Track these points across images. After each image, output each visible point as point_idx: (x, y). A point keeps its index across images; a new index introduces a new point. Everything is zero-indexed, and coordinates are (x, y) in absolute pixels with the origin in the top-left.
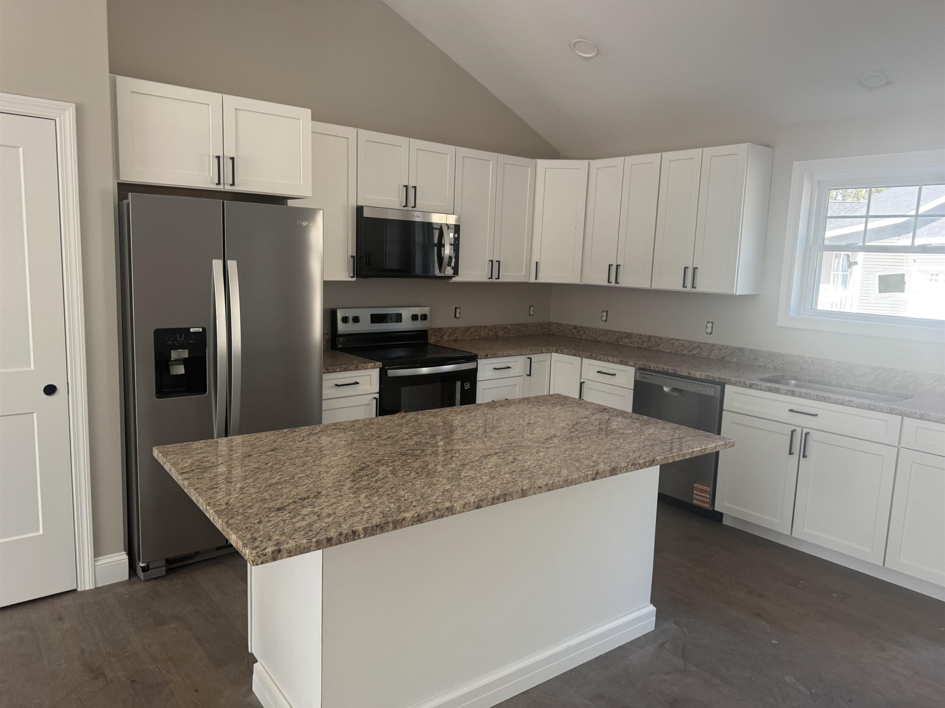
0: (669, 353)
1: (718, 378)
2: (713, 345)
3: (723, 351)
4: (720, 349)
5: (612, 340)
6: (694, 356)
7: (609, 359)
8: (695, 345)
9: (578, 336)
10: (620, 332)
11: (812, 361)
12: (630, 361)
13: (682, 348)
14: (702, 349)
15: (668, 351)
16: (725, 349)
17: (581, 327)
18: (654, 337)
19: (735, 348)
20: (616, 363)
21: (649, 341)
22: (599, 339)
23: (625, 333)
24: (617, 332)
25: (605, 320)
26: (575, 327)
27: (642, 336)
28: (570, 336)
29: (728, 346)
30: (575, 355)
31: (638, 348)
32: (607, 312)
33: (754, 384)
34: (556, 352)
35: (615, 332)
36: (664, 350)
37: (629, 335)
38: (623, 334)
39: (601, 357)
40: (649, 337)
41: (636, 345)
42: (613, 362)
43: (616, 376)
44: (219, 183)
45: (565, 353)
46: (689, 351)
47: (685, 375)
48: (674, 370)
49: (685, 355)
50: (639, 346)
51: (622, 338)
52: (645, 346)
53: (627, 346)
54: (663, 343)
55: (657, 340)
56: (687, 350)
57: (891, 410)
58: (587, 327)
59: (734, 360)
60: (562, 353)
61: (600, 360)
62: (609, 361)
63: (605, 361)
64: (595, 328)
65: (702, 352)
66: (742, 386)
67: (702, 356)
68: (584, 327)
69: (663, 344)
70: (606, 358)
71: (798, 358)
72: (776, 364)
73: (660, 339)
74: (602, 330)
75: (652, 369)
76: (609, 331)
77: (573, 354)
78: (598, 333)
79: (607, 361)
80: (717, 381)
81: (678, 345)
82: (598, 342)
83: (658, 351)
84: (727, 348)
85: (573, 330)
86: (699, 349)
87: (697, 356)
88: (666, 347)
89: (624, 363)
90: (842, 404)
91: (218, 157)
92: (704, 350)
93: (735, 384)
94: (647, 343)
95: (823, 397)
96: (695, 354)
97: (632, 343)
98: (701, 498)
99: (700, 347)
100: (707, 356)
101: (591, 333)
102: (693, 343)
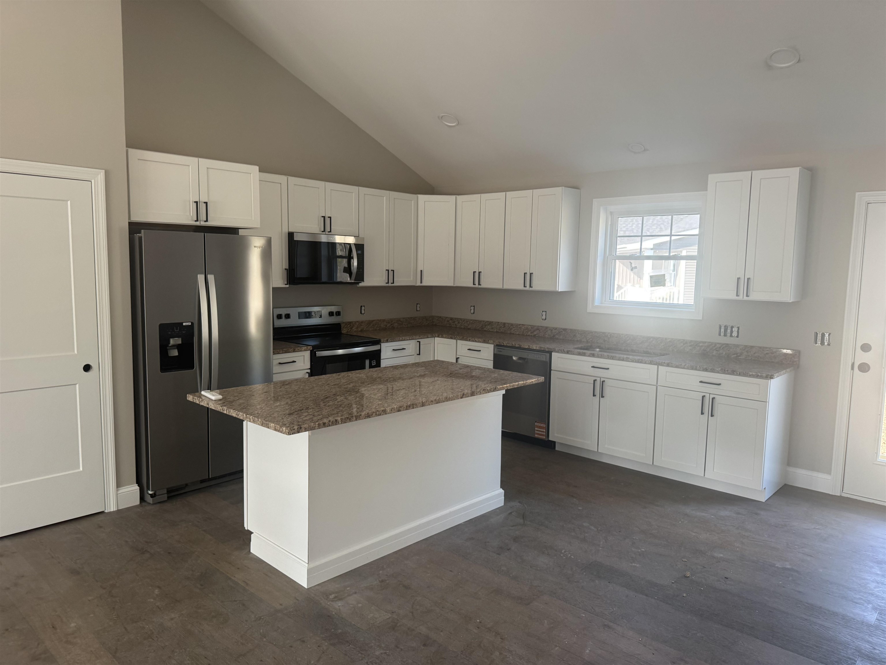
0: (518, 334)
1: (548, 348)
2: (547, 328)
3: (554, 331)
4: (552, 330)
5: (478, 327)
6: (535, 336)
7: (476, 339)
8: (535, 328)
9: (454, 325)
10: (484, 321)
11: (610, 335)
12: (490, 341)
13: (527, 330)
14: (540, 331)
15: (517, 333)
16: (555, 330)
17: (456, 319)
18: (508, 323)
19: (561, 329)
20: (481, 342)
21: (504, 327)
22: (469, 327)
23: (488, 322)
24: (481, 321)
25: (473, 312)
26: (451, 319)
27: (499, 324)
28: (448, 325)
29: (557, 328)
30: (451, 338)
31: (497, 332)
32: (474, 306)
33: (569, 351)
34: (438, 337)
35: (480, 322)
36: (515, 333)
37: (490, 323)
38: (486, 323)
39: (470, 338)
40: (504, 324)
41: (495, 331)
42: (479, 342)
43: (481, 351)
44: (197, 220)
45: (445, 337)
46: (531, 333)
47: (527, 348)
48: (519, 344)
49: (529, 335)
50: (498, 331)
51: (485, 325)
52: (501, 330)
53: (490, 331)
54: (514, 327)
55: (510, 326)
56: (530, 332)
57: (651, 362)
58: (460, 319)
59: (561, 337)
60: (442, 337)
61: (469, 340)
62: (476, 341)
63: (473, 341)
64: (466, 319)
65: (540, 333)
66: (562, 353)
67: (540, 336)
68: (458, 319)
69: (514, 329)
70: (473, 339)
71: (601, 334)
72: (588, 339)
73: (512, 325)
74: (471, 320)
75: (505, 345)
76: (476, 320)
77: (450, 337)
78: (468, 323)
79: (474, 341)
80: (547, 350)
81: (524, 328)
82: (469, 329)
83: (511, 334)
84: (556, 329)
85: (450, 321)
86: (538, 331)
87: (537, 335)
88: (516, 330)
89: (486, 341)
90: (623, 360)
91: (196, 202)
92: (541, 331)
93: (558, 352)
94: (503, 329)
95: (612, 356)
96: (536, 335)
97: (492, 328)
98: (540, 433)
99: (539, 329)
100: (544, 335)
101: (464, 322)
102: (534, 326)
